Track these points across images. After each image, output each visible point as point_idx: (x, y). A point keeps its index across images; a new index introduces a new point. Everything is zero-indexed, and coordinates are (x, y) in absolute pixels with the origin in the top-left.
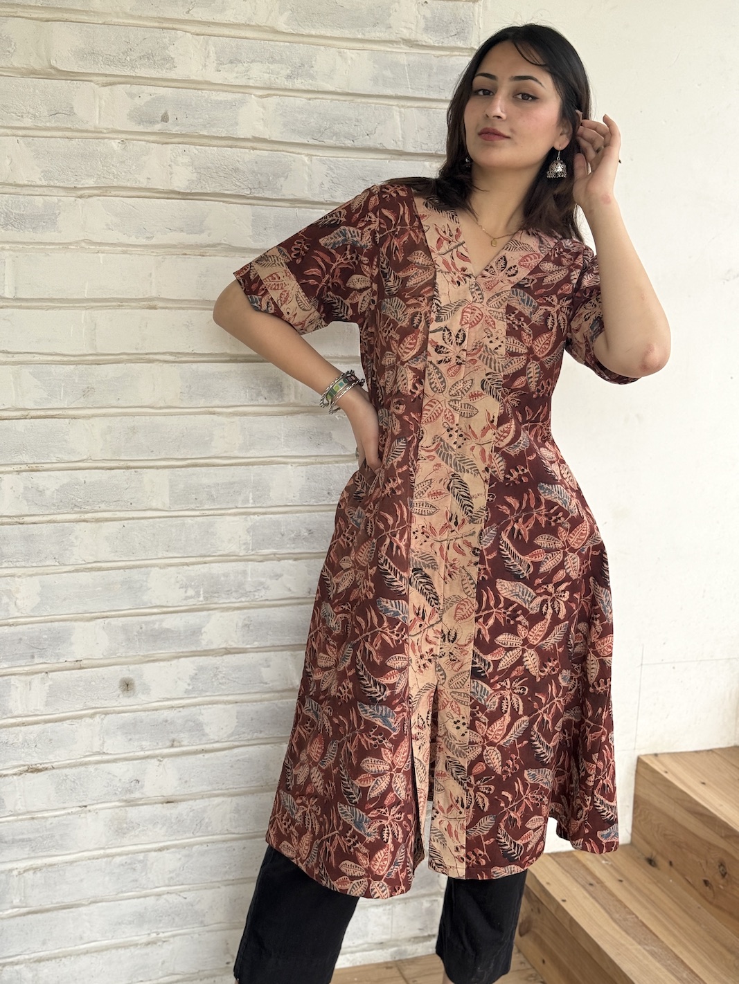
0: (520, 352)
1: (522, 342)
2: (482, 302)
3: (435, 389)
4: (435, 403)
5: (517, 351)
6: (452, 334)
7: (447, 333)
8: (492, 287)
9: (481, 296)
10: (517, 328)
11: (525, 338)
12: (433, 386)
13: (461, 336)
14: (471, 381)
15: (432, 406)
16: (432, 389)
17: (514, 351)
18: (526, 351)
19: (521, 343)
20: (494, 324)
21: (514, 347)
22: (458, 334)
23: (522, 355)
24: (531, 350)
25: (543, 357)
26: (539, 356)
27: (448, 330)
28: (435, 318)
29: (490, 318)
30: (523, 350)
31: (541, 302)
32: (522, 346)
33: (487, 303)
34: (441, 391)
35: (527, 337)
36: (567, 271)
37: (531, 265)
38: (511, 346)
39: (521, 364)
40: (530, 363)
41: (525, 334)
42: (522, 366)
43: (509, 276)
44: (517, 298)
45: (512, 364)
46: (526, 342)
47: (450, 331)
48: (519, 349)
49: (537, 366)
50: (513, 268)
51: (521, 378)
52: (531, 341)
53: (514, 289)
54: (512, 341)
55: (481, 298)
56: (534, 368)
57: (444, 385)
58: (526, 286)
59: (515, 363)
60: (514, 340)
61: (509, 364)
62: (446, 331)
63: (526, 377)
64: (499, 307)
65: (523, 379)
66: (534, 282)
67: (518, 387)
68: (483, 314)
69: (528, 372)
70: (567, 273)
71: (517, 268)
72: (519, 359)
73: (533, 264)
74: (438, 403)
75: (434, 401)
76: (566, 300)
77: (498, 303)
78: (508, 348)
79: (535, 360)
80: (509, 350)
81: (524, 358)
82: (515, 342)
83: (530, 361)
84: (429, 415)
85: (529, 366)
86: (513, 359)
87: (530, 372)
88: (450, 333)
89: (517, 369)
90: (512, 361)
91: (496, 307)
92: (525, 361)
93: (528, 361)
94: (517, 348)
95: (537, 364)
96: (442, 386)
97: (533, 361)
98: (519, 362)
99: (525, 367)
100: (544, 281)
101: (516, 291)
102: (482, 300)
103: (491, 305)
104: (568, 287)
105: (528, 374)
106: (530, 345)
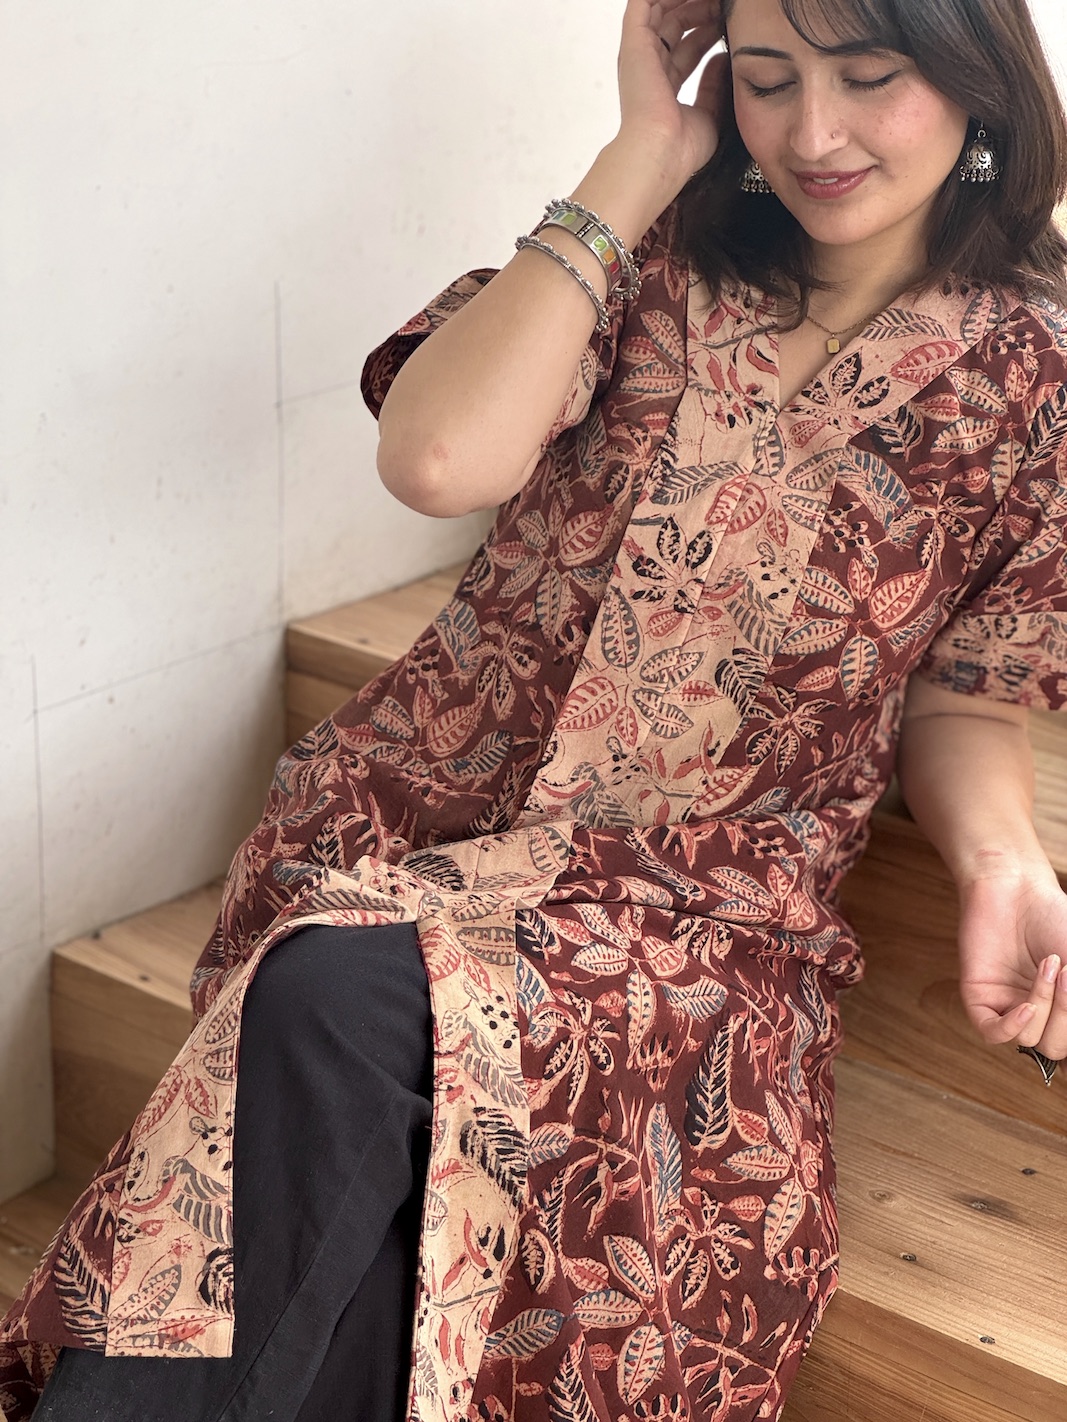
0: (834, 609)
1: (846, 584)
2: (775, 473)
3: (611, 656)
4: (603, 687)
5: (828, 606)
6: (682, 539)
7: (669, 532)
8: (807, 440)
9: (776, 460)
10: (842, 548)
11: (857, 576)
12: (609, 646)
13: (700, 547)
14: (696, 657)
15: (593, 693)
16: (605, 653)
17: (821, 604)
18: (850, 610)
19: (842, 588)
20: (785, 535)
21: (823, 595)
22: (695, 542)
23: (837, 616)
24: (862, 609)
25: (889, 629)
26: (880, 625)
27: (675, 527)
28: (651, 492)
29: (781, 517)
30: (843, 606)
31: (920, 494)
32: (843, 596)
33: (789, 477)
34: (623, 663)
35: (863, 575)
36: (995, 436)
37: (925, 374)
38: (816, 591)
39: (831, 639)
40: (854, 639)
41: (861, 566)
42: (833, 644)
43: (861, 406)
44: (864, 473)
45: (810, 633)
46: (858, 586)
47: (680, 531)
48: (835, 601)
49: (870, 649)
50: (876, 385)
51: (826, 669)
52: (870, 587)
53: (863, 453)
54: (821, 580)
55: (774, 465)
56: (864, 652)
57: (634, 650)
58: (894, 450)
59: (817, 632)
60: (825, 578)
61: (803, 632)
62: (669, 527)
63: (837, 670)
64: (817, 489)
65: (829, 672)
66: (916, 443)
67: (813, 689)
68: (765, 505)
69: (846, 658)
70: (992, 439)
71: (886, 382)
72: (828, 625)
73: (932, 371)
74: (609, 688)
75: (601, 681)
76: (961, 504)
77: (817, 478)
78: (806, 597)
79: (867, 635)
80: (808, 600)
81: (842, 626)
82: (828, 582)
83: (854, 635)
84: (580, 712)
85: (850, 645)
86: (814, 623)
87: (852, 660)
88: (677, 535)
89: (820, 648)
90: (812, 628)
91: (808, 489)
92: (842, 633)
93: (850, 633)
94: (829, 598)
95: (871, 644)
96: (629, 652)
97: (864, 637)
98: (828, 632)
99: (840, 646)
100: (937, 442)
101: (867, 457)
102: (777, 469)
103: (799, 482)
104: (980, 477)
105: (845, 663)
106: (864, 596)
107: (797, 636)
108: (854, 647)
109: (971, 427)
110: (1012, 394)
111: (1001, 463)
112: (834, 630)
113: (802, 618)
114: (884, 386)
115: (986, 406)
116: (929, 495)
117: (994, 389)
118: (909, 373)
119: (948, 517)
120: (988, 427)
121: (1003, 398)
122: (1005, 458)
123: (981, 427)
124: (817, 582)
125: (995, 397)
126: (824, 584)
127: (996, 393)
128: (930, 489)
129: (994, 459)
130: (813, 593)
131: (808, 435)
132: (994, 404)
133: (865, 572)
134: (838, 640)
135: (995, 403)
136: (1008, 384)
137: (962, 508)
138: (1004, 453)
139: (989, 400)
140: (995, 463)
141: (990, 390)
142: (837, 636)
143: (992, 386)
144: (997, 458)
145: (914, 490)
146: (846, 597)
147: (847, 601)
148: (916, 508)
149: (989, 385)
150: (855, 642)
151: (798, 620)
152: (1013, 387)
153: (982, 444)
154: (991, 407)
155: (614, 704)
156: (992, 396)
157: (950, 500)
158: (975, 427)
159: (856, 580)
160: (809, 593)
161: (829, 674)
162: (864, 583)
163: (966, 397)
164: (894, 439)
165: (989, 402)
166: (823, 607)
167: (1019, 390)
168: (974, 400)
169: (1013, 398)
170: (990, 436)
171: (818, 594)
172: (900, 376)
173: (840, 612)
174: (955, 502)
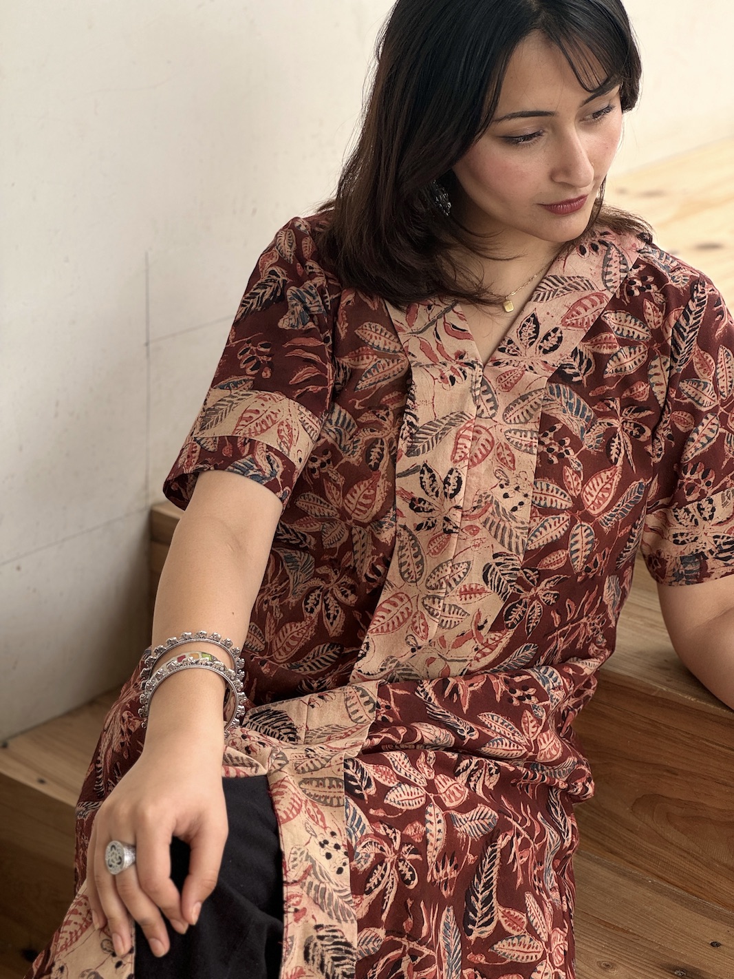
0: (559, 507)
1: (563, 487)
2: (494, 415)
3: (406, 576)
4: (402, 600)
5: (554, 505)
6: (438, 478)
7: (427, 476)
8: (513, 385)
9: (491, 404)
10: (555, 460)
11: (570, 479)
12: (404, 569)
13: (453, 482)
14: (465, 565)
15: (395, 605)
16: (402, 574)
17: (549, 505)
18: (570, 505)
19: (561, 490)
20: (513, 461)
21: (549, 498)
22: (447, 478)
23: (562, 511)
24: (578, 502)
25: (599, 515)
26: (592, 512)
27: (430, 471)
28: (405, 449)
29: (508, 448)
30: (564, 503)
31: (601, 410)
32: (563, 496)
33: (504, 416)
34: (414, 580)
35: (574, 477)
36: (646, 356)
37: (586, 320)
38: (543, 496)
39: (560, 529)
40: (576, 526)
41: (571, 471)
42: (563, 532)
43: (545, 352)
44: (558, 400)
45: (546, 529)
46: (572, 486)
47: (434, 472)
48: (558, 500)
49: (588, 531)
50: (552, 334)
51: (560, 552)
52: (580, 485)
53: (554, 385)
54: (545, 487)
55: (491, 408)
56: (584, 535)
57: (420, 568)
58: (575, 379)
59: (550, 526)
60: (548, 485)
61: (541, 529)
62: (426, 472)
63: (567, 552)
64: (527, 422)
65: (562, 554)
66: (589, 373)
67: (551, 568)
68: (493, 441)
69: (572, 542)
70: (645, 359)
71: (559, 331)
72: (557, 520)
73: (591, 317)
74: (406, 600)
75: (400, 595)
76: (634, 412)
77: (525, 413)
78: (537, 502)
79: (585, 521)
80: (539, 505)
81: (566, 518)
82: (551, 488)
83: (576, 523)
84: (386, 620)
85: (573, 532)
86: (547, 520)
87: (576, 542)
88: (433, 476)
89: (555, 538)
90: (546, 524)
91: (521, 423)
92: (567, 523)
93: (573, 522)
94: (554, 499)
95: (588, 528)
96: (417, 570)
97: (583, 523)
98: (558, 525)
99: (567, 533)
100: (607, 370)
101: (558, 388)
102: (494, 411)
103: (512, 418)
104: (642, 388)
105: (572, 545)
106: (578, 493)
107: (537, 533)
108: (577, 532)
109: (628, 354)
110: (652, 324)
111: (656, 374)
112: (561, 522)
113: (537, 519)
114: (558, 334)
115: (635, 337)
116: (608, 409)
117: (638, 323)
118: (574, 322)
119: (628, 424)
120: (640, 350)
121: (646, 328)
122: (658, 370)
123: (635, 352)
124: (542, 490)
125: (640, 329)
126: (548, 490)
127: (640, 326)
128: (608, 405)
129: (650, 373)
130: (541, 499)
131: (513, 381)
132: (641, 334)
133: (575, 475)
134: (566, 529)
135: (640, 332)
136: (647, 317)
137: (636, 414)
138: (656, 366)
139: (636, 331)
140: (651, 376)
141: (635, 324)
142: (564, 526)
143: (636, 321)
144: (652, 372)
145: (595, 407)
146: (565, 496)
147: (566, 499)
148: (599, 420)
149: (633, 320)
150: (578, 528)
151: (535, 521)
152: (651, 318)
153: (639, 364)
154: (639, 336)
155: (410, 611)
156: (638, 328)
157: (625, 411)
158: (630, 353)
159: (570, 482)
160: (538, 499)
161: (562, 556)
162: (576, 483)
163: (619, 332)
164: (573, 370)
165: (637, 333)
166: (551, 507)
167: (656, 319)
168: (625, 334)
169: (653, 327)
170: (643, 357)
171: (545, 498)
172: (569, 325)
173: (563, 508)
174: (629, 412)
